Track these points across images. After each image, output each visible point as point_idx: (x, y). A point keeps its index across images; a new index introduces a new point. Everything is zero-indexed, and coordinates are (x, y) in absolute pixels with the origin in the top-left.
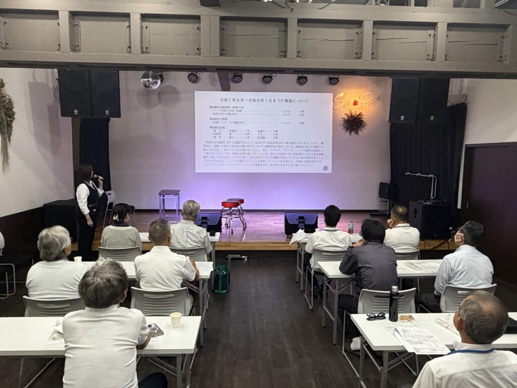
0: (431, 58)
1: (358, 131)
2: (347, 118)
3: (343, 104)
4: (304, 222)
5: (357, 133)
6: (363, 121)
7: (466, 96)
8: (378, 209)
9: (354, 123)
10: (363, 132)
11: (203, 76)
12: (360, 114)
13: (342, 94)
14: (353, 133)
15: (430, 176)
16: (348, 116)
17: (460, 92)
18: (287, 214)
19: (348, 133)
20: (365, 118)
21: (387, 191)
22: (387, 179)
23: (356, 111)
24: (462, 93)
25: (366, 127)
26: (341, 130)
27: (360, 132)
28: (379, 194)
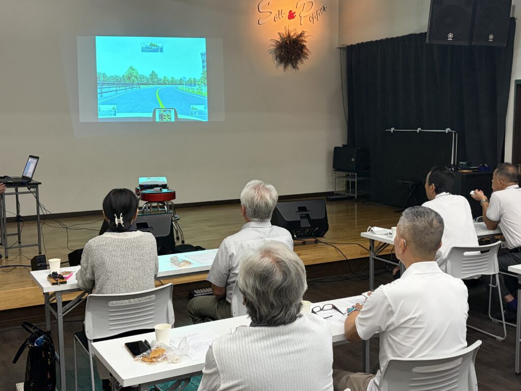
1: (297, 62)
2: (279, 40)
4: (307, 216)
5: (294, 67)
6: (304, 46)
9: (292, 50)
10: (304, 65)
12: (301, 35)
14: (290, 67)
15: (448, 130)
16: (283, 39)
19: (281, 67)
20: (309, 42)
21: (353, 160)
23: (294, 28)
25: (309, 57)
27: (299, 65)
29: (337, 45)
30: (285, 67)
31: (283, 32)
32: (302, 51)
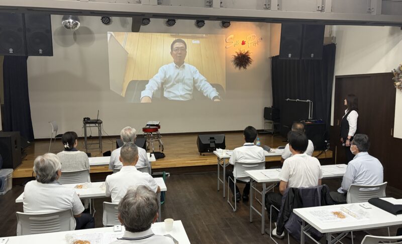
0: (321, 9)
1: (246, 66)
2: (237, 55)
3: (233, 44)
4: (214, 142)
5: (245, 68)
6: (249, 58)
7: (335, 38)
8: (263, 129)
9: (242, 60)
10: (250, 67)
11: (115, 19)
12: (247, 52)
13: (232, 36)
14: (242, 68)
15: (308, 101)
16: (238, 55)
17: (330, 35)
18: (199, 136)
19: (238, 68)
20: (251, 56)
21: (271, 114)
22: (269, 105)
23: (244, 49)
24: (332, 36)
25: (252, 63)
26: (232, 66)
27: (247, 67)
28: (264, 117)
29: (269, 56)
30: (240, 68)
31: (238, 51)
32: (248, 60)
